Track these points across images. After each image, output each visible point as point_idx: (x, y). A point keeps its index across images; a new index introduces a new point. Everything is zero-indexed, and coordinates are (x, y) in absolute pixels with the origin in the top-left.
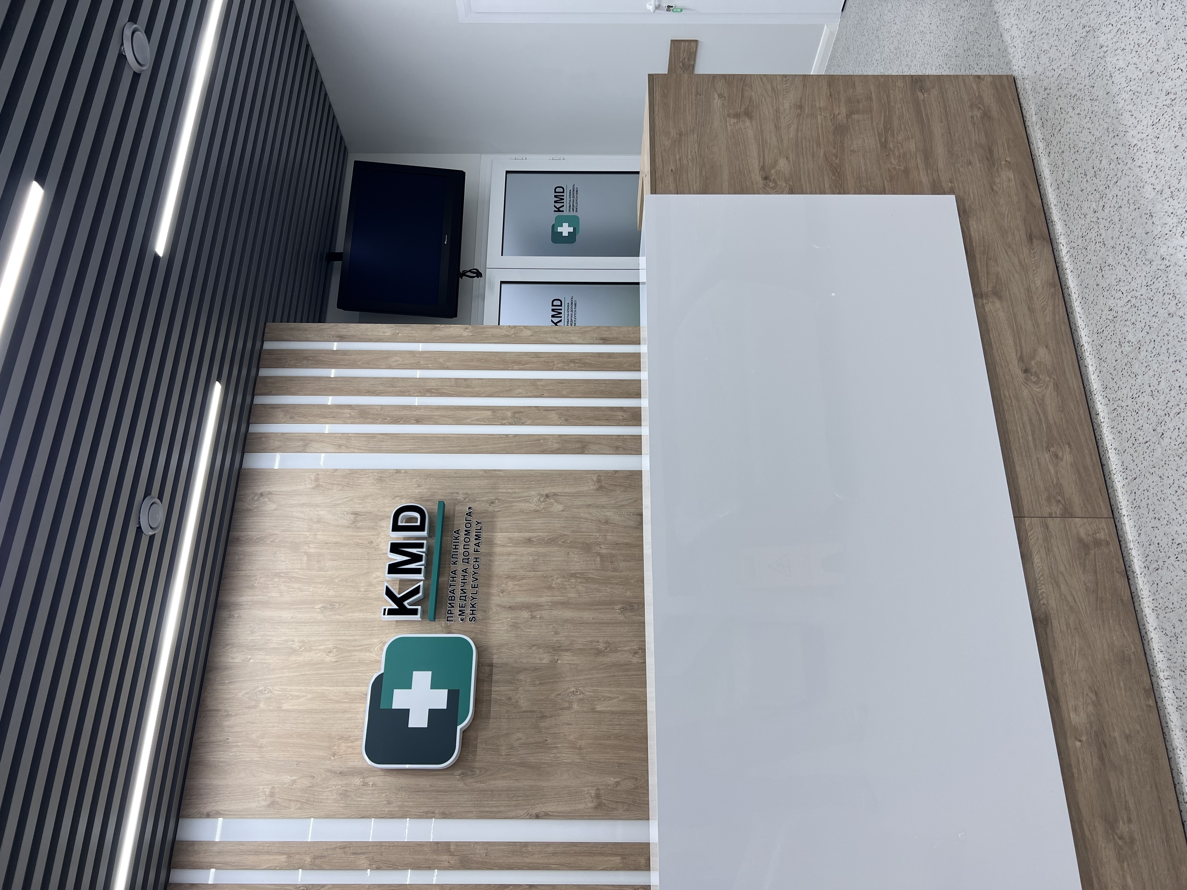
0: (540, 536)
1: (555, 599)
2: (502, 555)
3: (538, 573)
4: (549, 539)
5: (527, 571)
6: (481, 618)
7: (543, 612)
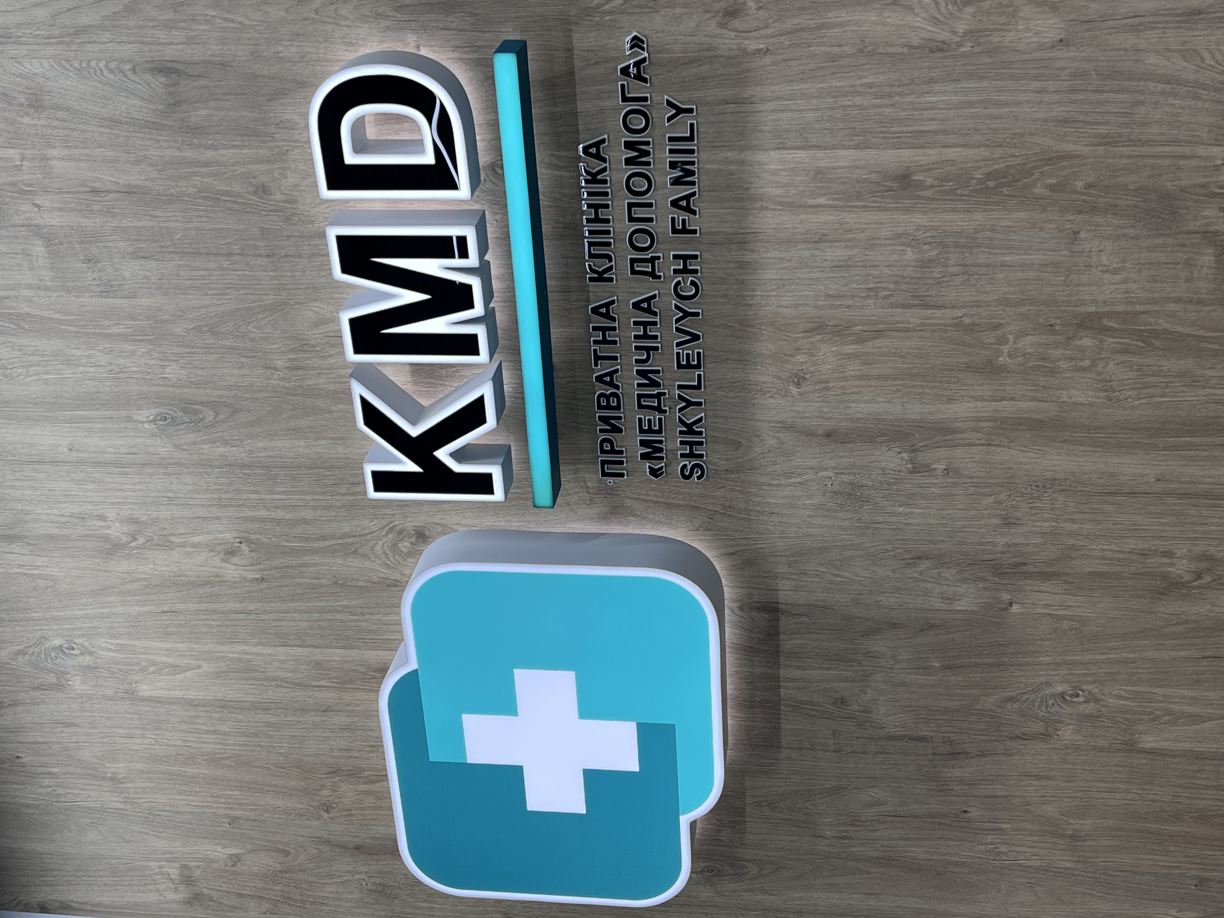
0: (952, 162)
1: (1006, 408)
2: (790, 242)
3: (938, 313)
4: (989, 176)
5: (893, 306)
6: (723, 465)
7: (959, 452)
